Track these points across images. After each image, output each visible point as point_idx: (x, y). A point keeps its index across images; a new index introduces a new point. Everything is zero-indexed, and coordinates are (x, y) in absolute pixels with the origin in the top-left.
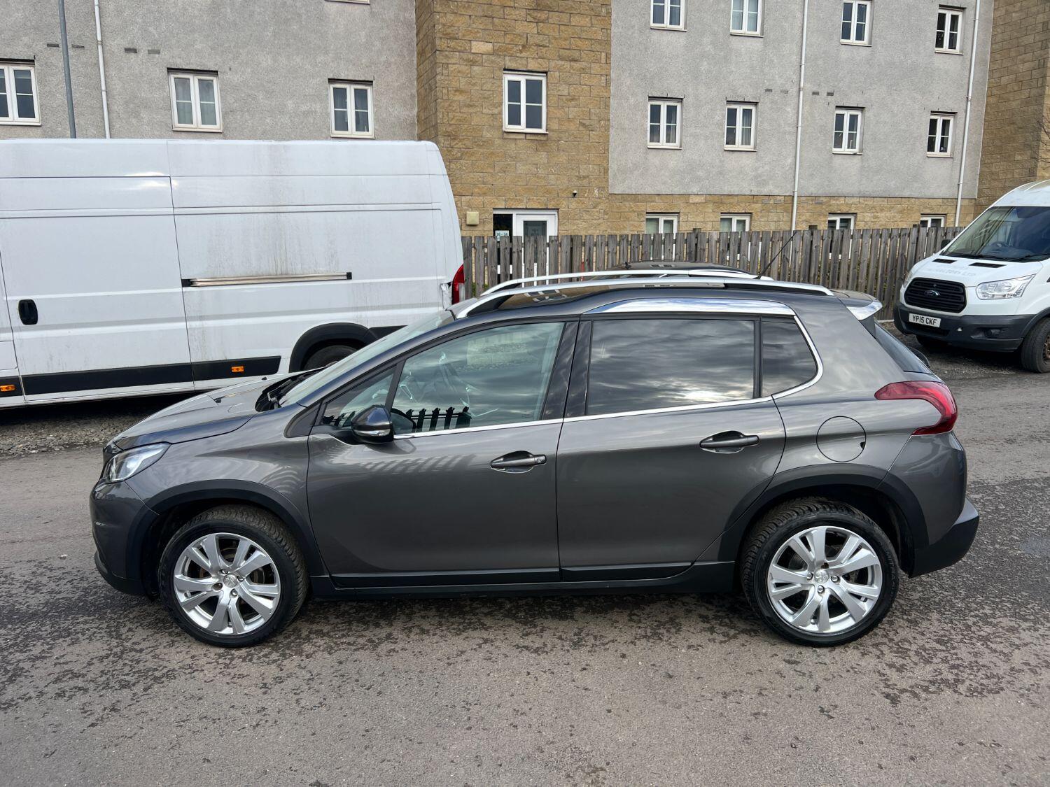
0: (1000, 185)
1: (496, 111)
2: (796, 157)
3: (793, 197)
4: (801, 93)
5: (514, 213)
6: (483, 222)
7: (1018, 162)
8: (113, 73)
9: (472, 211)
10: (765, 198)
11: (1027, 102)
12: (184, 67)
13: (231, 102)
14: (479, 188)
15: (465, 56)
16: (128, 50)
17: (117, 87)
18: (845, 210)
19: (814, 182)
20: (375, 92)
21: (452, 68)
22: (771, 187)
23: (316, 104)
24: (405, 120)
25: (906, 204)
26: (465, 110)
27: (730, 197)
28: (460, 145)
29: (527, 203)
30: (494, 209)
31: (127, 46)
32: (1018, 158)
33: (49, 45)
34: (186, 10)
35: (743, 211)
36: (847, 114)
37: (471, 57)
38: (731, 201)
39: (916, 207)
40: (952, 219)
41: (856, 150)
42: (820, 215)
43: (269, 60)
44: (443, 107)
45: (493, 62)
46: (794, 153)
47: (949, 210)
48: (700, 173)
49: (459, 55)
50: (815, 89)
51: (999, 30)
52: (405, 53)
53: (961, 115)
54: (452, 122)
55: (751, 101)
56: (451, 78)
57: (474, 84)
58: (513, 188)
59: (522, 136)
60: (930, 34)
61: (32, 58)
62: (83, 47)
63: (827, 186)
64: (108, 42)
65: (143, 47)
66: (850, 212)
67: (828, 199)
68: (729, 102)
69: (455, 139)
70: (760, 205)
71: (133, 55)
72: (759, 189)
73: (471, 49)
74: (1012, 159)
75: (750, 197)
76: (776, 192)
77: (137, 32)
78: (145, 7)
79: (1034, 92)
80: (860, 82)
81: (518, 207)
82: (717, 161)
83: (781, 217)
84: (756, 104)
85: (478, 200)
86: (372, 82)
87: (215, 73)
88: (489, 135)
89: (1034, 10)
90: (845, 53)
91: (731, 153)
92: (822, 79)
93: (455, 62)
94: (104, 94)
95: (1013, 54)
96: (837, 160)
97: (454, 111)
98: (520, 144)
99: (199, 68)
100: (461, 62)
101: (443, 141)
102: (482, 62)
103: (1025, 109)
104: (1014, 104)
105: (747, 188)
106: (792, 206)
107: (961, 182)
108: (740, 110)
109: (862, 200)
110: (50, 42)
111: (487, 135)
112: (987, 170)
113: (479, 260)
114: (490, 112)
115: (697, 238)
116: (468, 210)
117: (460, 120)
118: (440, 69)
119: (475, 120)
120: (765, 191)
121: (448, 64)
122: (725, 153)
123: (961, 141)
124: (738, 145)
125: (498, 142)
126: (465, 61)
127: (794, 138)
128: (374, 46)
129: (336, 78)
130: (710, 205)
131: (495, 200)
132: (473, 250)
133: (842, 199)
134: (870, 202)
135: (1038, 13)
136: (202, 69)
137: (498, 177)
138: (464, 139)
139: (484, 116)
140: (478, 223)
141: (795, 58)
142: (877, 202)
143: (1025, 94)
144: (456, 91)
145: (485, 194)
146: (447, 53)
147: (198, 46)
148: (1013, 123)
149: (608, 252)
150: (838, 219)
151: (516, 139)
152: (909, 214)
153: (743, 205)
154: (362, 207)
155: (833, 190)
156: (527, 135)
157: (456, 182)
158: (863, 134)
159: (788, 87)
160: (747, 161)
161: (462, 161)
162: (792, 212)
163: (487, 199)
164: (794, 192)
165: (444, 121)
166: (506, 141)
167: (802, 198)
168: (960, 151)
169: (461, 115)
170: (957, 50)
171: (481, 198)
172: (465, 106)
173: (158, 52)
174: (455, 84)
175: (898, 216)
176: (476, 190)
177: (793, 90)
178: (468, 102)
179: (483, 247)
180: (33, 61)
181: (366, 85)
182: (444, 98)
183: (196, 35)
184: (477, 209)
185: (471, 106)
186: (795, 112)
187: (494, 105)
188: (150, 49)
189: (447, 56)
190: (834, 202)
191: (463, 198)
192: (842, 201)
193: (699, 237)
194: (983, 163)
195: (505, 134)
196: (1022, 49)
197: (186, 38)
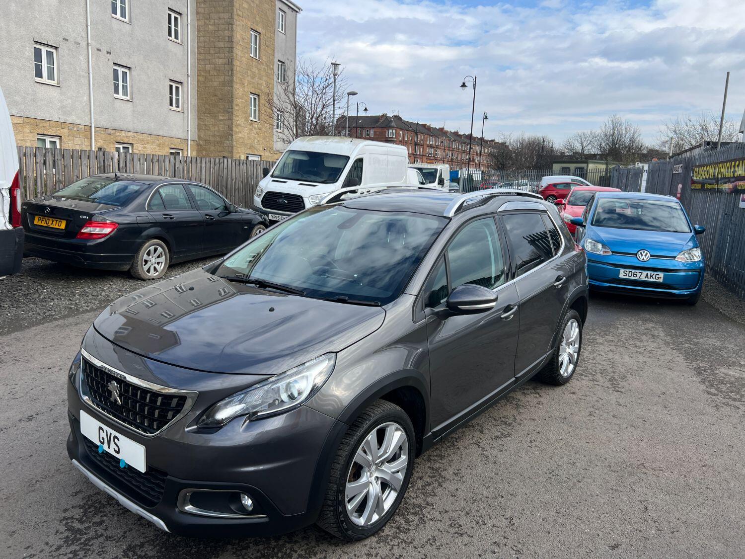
0: (212, 134)
2: (90, 96)
3: (91, 127)
4: (90, 47)
7: (221, 120)
10: (69, 125)
11: (224, 84)
18: (126, 140)
19: (104, 117)
22: (74, 117)
25: (161, 140)
27: (43, 121)
32: (221, 118)
35: (55, 134)
36: (120, 70)
38: (45, 124)
39: (167, 143)
40: (186, 153)
41: (128, 98)
42: (110, 143)
46: (88, 92)
47: (184, 147)
48: (17, 98)
50: (99, 47)
51: (201, 34)
53: (185, 84)
55: (53, 45)
60: (164, 26)
63: (113, 121)
66: (129, 142)
67: (114, 131)
68: (35, 42)
70: (67, 130)
72: (65, 117)
74: (217, 118)
75: (59, 123)
76: (78, 122)
79: (227, 78)
80: (127, 49)
82: (30, 90)
83: (83, 142)
84: (56, 48)
89: (222, 27)
90: (115, 25)
91: (41, 84)
92: (103, 41)
95: (212, 51)
96: (118, 103)
103: (223, 88)
104: (215, 84)
105: (56, 116)
106: (91, 134)
107: (189, 129)
108: (44, 50)
109: (135, 134)
112: (202, 123)
115: (104, 155)
120: (70, 119)
122: (36, 84)
123: (187, 102)
124: (45, 79)
127: (87, 81)
130: (28, 126)
133: (123, 132)
134: (140, 137)
135: (225, 30)
141: (82, 19)
142: (145, 137)
143: (222, 79)
148: (216, 96)
149: (36, 163)
150: (121, 146)
152: (163, 147)
153: (54, 129)
155: (116, 125)
158: (132, 87)
159: (79, 40)
160: (54, 93)
162: (91, 138)
164: (91, 123)
167: (97, 129)
168: (187, 108)
170: (179, 41)
175: (157, 148)
177: (84, 44)
186: (86, 61)
190: (118, 134)
192: (123, 134)
193: (105, 155)
194: (199, 119)
196: (217, 50)
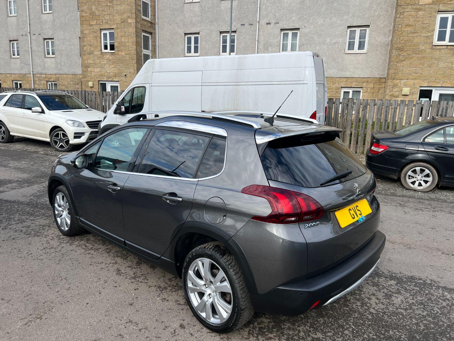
1: (430, 34)
5: (434, 89)
6: (412, 93)
8: (261, 33)
9: (406, 88)
12: (287, 28)
13: (303, 41)
14: (412, 76)
15: (414, 7)
16: (267, 24)
17: (262, 39)
20: (370, 31)
21: (406, 14)
23: (340, 38)
24: (384, 43)
26: (410, 35)
28: (405, 54)
29: (442, 83)
30: (420, 87)
31: (267, 22)
33: (241, 25)
34: (291, 4)
37: (418, 7)
43: (322, 21)
44: (397, 35)
45: (431, 8)
49: (411, 7)
52: (389, 9)
54: (402, 42)
56: (404, 19)
57: (418, 21)
58: (435, 75)
59: (445, 47)
61: (236, 30)
62: (252, 24)
64: (261, 22)
65: (273, 22)
69: (402, 51)
71: (269, 25)
73: (419, 3)
77: (272, 16)
78: (276, 5)
81: (436, 86)
85: (411, 82)
86: (369, 25)
87: (298, 29)
88: (423, 48)
93: (408, 10)
94: (257, 41)
97: (403, 36)
98: (443, 51)
99: (292, 28)
100: (412, 10)
101: (394, 52)
102: (425, 9)
110: (242, 24)
111: (422, 47)
113: (371, 111)
114: (426, 35)
116: (403, 87)
117: (407, 41)
118: (399, 15)
119: (416, 40)
121: (404, 12)
125: (428, 51)
126: (414, 9)
128: (373, 8)
129: (351, 25)
131: (422, 82)
132: (368, 106)
136: (294, 28)
137: (426, 70)
138: (407, 51)
139: (422, 37)
140: (409, 94)
144: (406, 26)
145: (416, 79)
146: (404, 6)
147: (293, 19)
151: (440, 49)
154: (271, 83)
156: (448, 46)
157: (399, 73)
161: (404, 62)
163: (416, 81)
165: (397, 42)
166: (434, 50)
169: (407, 38)
171: (413, 81)
172: (411, 33)
173: (278, 23)
174: (406, 22)
176: (411, 77)
178: (413, 30)
179: (375, 105)
180: (236, 31)
181: (366, 27)
182: (399, 30)
183: (293, 14)
184: (410, 86)
185: (414, 33)
187: (429, 32)
188: (275, 22)
189: (404, 8)
191: (402, 81)
195: (434, 47)
197: (289, 16)
